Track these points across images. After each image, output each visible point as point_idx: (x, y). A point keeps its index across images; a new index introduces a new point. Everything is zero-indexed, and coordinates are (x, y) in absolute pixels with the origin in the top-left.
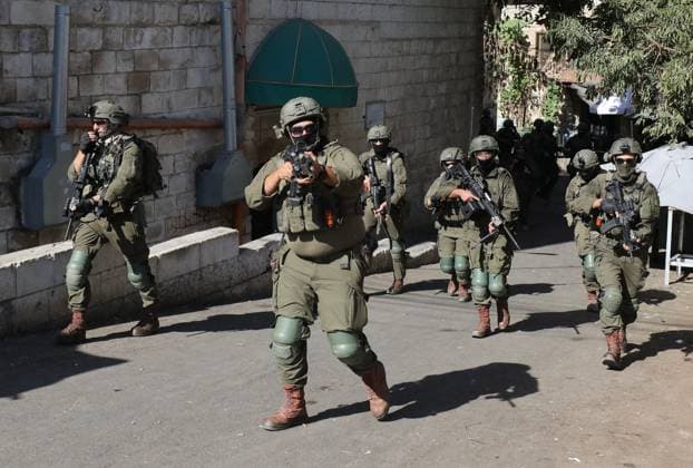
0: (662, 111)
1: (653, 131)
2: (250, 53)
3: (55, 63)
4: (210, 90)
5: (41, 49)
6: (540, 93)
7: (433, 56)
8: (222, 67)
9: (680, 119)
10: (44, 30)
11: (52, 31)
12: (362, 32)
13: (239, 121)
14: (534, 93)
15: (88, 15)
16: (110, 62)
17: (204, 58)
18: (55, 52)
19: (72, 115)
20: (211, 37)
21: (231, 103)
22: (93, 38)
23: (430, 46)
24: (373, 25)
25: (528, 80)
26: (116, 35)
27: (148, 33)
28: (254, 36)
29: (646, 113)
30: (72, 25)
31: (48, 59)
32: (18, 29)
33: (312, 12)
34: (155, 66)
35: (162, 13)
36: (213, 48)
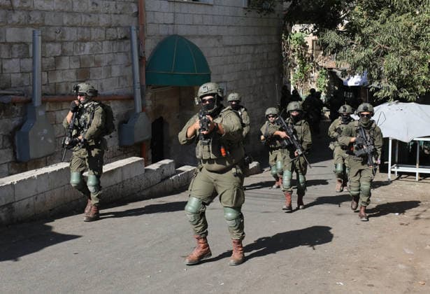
0: (384, 83)
1: (379, 94)
2: (147, 56)
3: (34, 63)
4: (125, 78)
5: (25, 56)
6: (315, 74)
7: (253, 54)
8: (132, 64)
9: (394, 87)
10: (26, 45)
11: (31, 46)
12: (212, 42)
13: (143, 95)
14: (312, 75)
15: (52, 35)
16: (66, 63)
17: (121, 59)
18: (33, 58)
19: (44, 94)
20: (125, 46)
21: (138, 85)
22: (55, 49)
23: (251, 49)
24: (219, 37)
25: (308, 67)
26: (69, 47)
27: (88, 46)
28: (150, 46)
29: (375, 85)
30: (43, 41)
31: (29, 62)
32: (11, 45)
33: (182, 31)
34: (93, 65)
35: (96, 33)
36: (126, 53)
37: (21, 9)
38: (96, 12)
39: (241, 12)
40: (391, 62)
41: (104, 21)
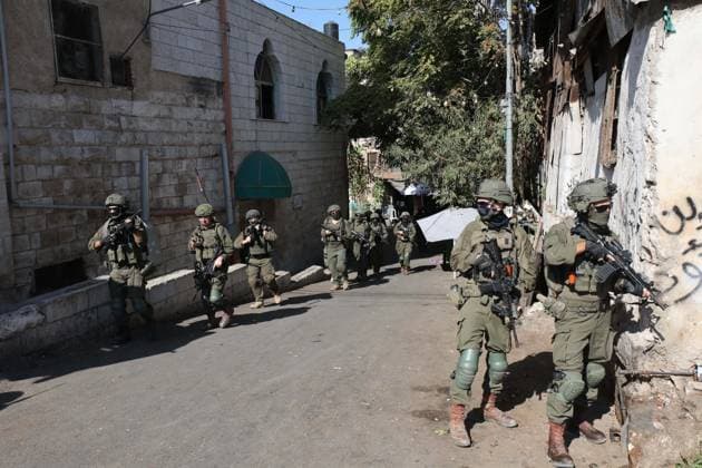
0: (445, 192)
1: (441, 202)
2: (235, 170)
3: (142, 180)
4: (217, 192)
5: (132, 174)
6: (371, 185)
7: (324, 167)
8: (224, 179)
9: (454, 195)
10: (133, 164)
11: (138, 165)
12: (289, 157)
13: (233, 208)
14: (368, 186)
15: (154, 154)
16: (167, 180)
17: (212, 175)
18: (141, 175)
19: (151, 209)
20: (216, 163)
21: (229, 199)
22: (158, 166)
23: (321, 163)
24: (294, 153)
25: (365, 178)
26: (169, 165)
27: (185, 162)
28: (237, 162)
29: (436, 194)
30: (150, 160)
31: (137, 179)
32: (120, 163)
33: (264, 147)
34: (189, 180)
35: (191, 151)
36: (217, 169)
37: (128, 130)
38: (191, 132)
39: (312, 129)
40: (450, 172)
41: (198, 139)
